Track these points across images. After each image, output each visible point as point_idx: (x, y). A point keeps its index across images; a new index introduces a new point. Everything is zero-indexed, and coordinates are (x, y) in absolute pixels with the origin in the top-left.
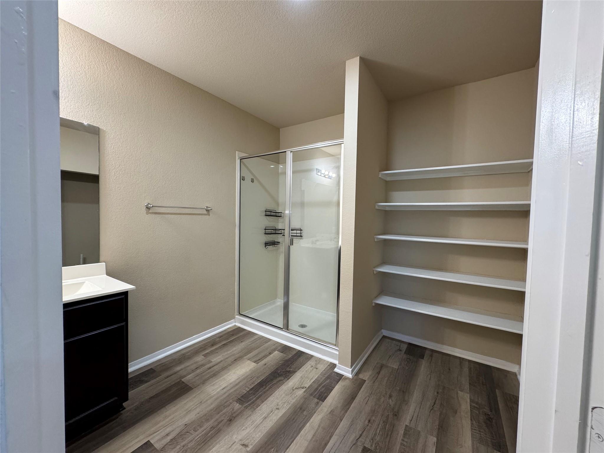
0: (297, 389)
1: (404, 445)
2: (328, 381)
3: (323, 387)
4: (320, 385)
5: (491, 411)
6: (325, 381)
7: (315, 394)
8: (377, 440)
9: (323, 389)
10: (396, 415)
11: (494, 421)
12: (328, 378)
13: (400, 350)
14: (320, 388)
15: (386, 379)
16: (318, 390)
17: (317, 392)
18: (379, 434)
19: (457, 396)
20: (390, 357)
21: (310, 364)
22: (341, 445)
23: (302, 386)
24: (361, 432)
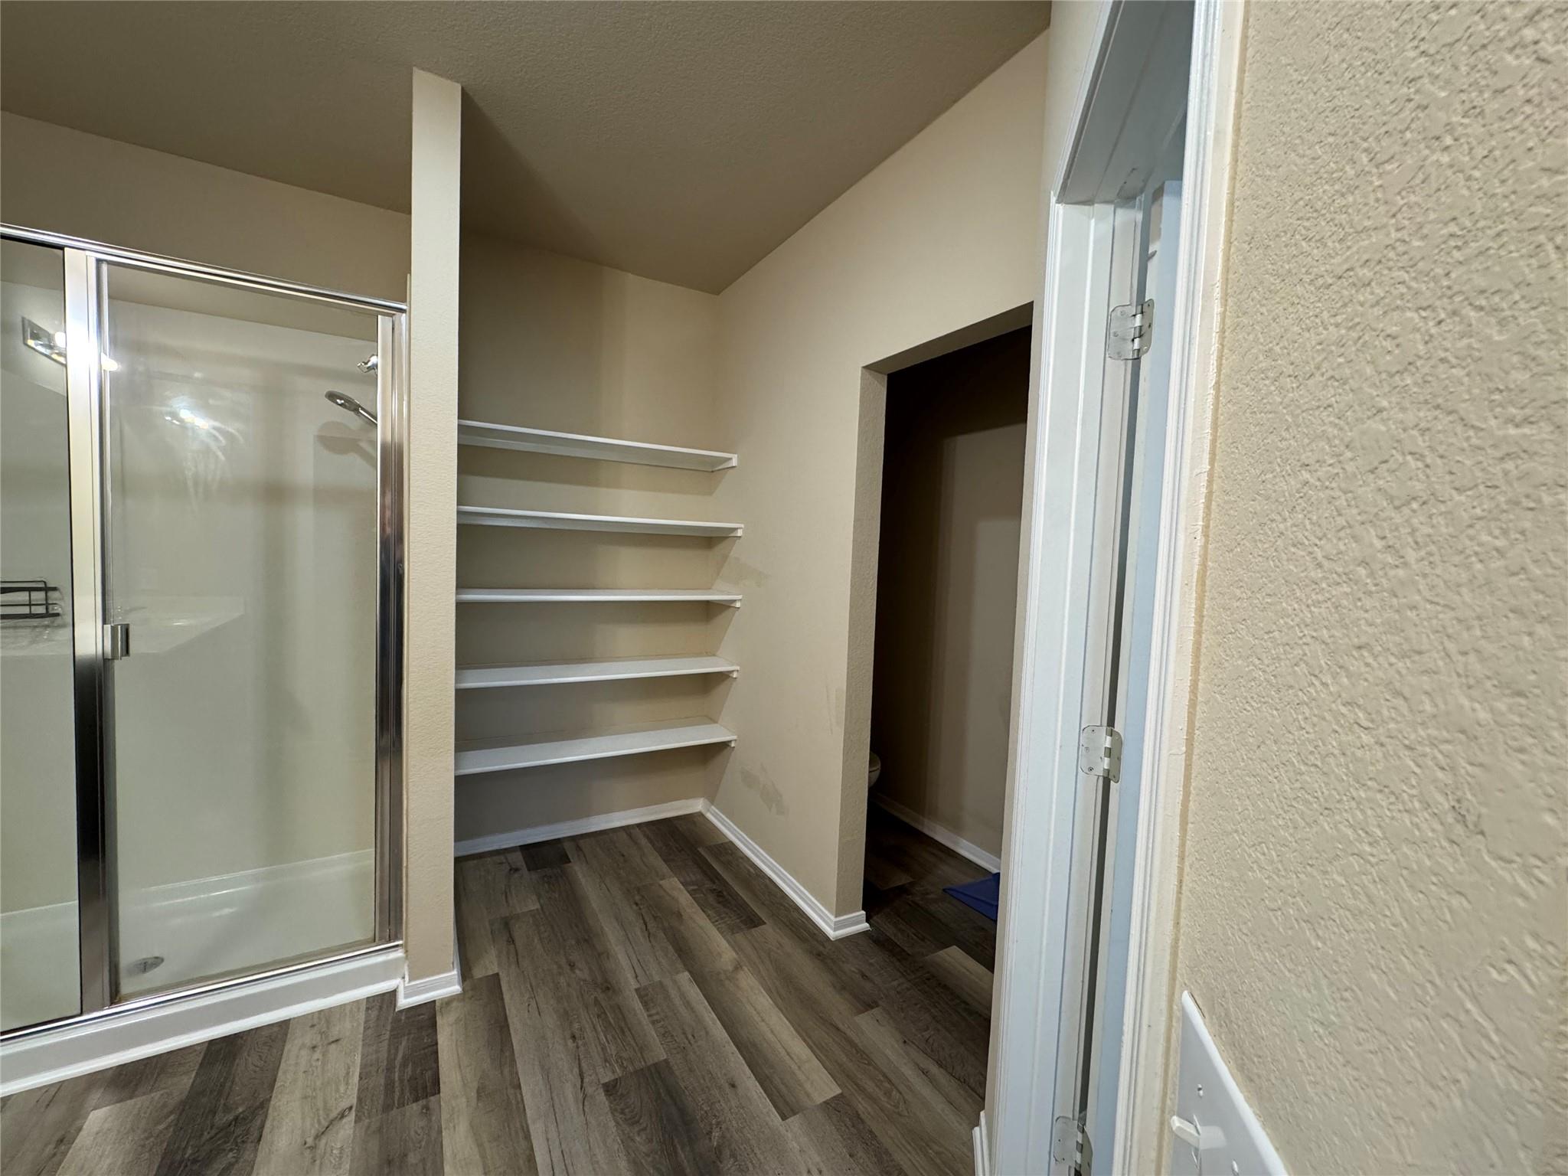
0: (323, 1133)
1: (658, 1021)
2: (404, 1043)
3: (404, 1065)
4: (390, 1069)
5: (714, 883)
6: (397, 1049)
7: (396, 1098)
8: (614, 1053)
9: (409, 1069)
10: (608, 989)
11: (725, 893)
12: (395, 1037)
13: (517, 870)
14: (397, 1075)
15: (536, 940)
16: (397, 1084)
17: (397, 1090)
18: (609, 1043)
19: (665, 891)
20: (506, 897)
21: (303, 1046)
22: (561, 1128)
23: (334, 1114)
24: (576, 1070)
